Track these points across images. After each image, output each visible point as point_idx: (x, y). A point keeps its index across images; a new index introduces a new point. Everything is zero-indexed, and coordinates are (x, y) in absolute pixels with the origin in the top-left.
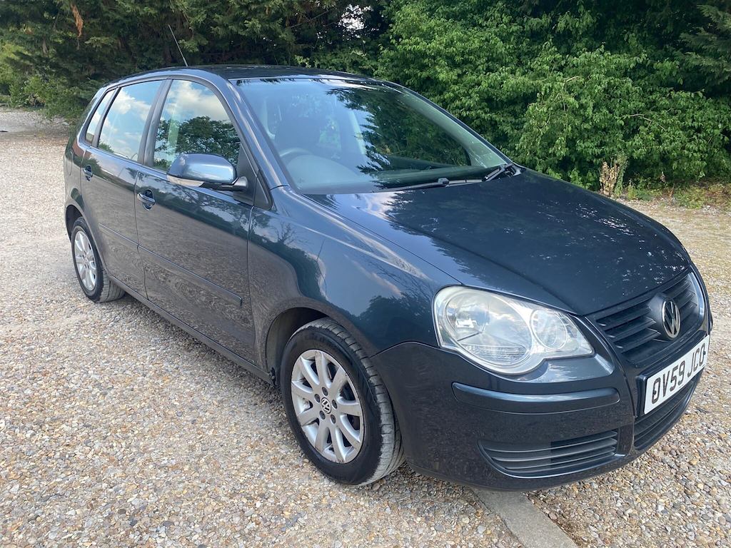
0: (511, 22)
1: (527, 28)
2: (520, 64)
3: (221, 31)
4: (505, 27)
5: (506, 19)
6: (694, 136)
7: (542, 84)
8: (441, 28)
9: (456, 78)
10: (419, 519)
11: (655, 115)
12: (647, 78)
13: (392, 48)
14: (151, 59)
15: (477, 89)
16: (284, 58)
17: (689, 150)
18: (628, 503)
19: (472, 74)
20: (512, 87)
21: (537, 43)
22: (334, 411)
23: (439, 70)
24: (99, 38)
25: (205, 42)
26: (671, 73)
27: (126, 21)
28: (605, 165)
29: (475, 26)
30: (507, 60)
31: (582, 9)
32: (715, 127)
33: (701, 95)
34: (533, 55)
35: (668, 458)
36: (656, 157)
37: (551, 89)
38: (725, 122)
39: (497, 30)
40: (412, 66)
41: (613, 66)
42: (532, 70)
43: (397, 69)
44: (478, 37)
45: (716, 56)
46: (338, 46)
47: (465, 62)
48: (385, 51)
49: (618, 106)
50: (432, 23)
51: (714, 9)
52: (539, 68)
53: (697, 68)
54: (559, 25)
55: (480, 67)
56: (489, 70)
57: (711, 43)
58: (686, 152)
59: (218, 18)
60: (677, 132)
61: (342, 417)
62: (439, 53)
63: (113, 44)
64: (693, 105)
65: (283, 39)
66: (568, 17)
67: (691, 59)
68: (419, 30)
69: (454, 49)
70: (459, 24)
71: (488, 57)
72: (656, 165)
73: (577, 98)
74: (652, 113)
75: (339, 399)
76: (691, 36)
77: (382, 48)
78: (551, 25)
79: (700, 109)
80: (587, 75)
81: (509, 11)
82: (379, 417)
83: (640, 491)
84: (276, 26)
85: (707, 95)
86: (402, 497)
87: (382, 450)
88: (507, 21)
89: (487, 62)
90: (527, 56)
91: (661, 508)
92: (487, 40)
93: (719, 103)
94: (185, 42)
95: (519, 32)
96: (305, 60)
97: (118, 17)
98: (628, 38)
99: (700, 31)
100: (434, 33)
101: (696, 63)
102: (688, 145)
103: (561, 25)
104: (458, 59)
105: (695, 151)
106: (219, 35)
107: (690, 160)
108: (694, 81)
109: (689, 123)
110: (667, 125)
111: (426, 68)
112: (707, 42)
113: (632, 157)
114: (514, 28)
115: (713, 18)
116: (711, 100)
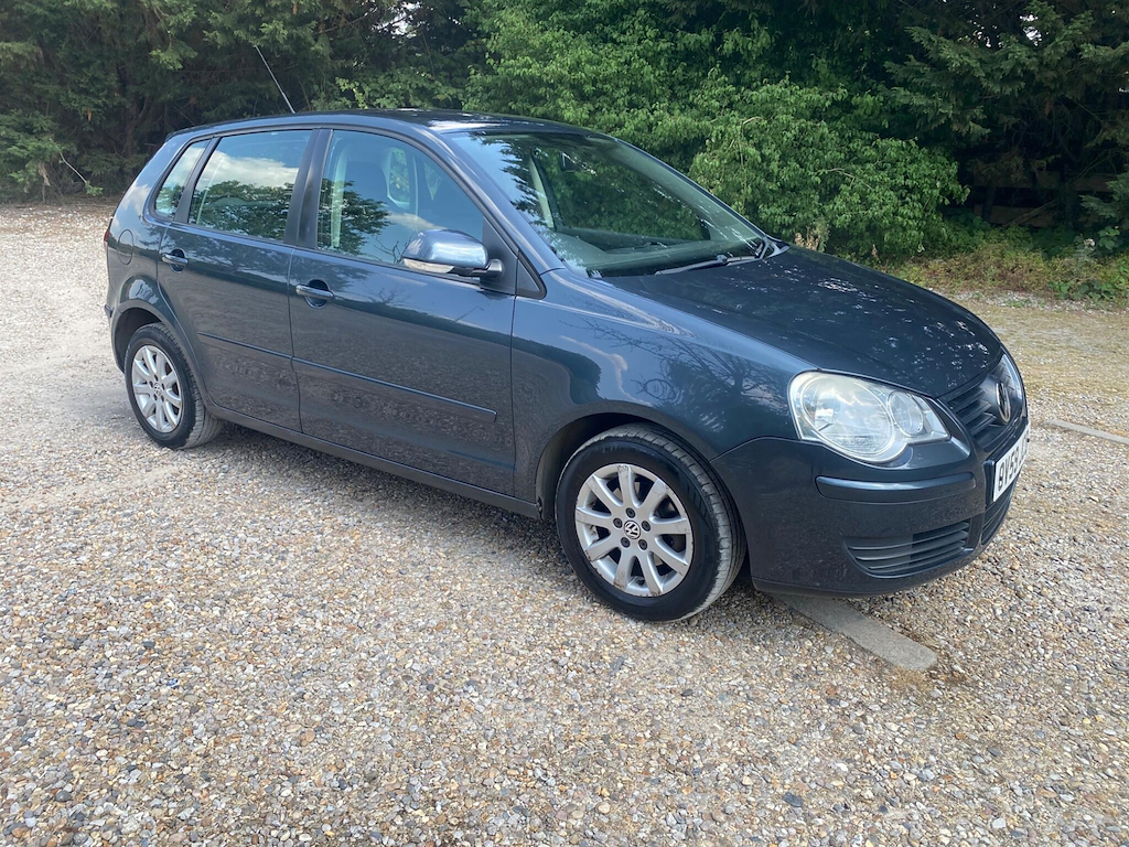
0: (656, 39)
1: (680, 47)
2: (674, 96)
3: (220, 39)
4: (651, 43)
5: (651, 33)
6: (908, 199)
7: (711, 127)
8: (561, 44)
9: (587, 116)
10: (757, 648)
11: (859, 170)
12: (843, 118)
13: (489, 71)
14: (96, 79)
15: (618, 133)
16: (313, 80)
17: (902, 216)
18: (965, 611)
19: (609, 111)
20: (670, 130)
21: (694, 68)
22: (645, 535)
23: (563, 105)
24: (9, 45)
25: (194, 55)
26: (873, 112)
27: (52, 17)
28: (799, 237)
29: (605, 42)
30: (657, 91)
31: (755, 24)
32: (933, 187)
33: (913, 144)
34: (692, 85)
35: (988, 566)
36: (862, 226)
37: (723, 134)
38: (944, 180)
39: (639, 48)
40: (520, 97)
41: (803, 105)
42: (696, 106)
43: (497, 102)
44: (615, 58)
45: (928, 92)
46: (393, 63)
47: (599, 93)
48: (479, 76)
49: (810, 158)
50: (548, 36)
51: (926, 32)
52: (706, 104)
53: (906, 108)
54: (725, 46)
55: (620, 102)
56: (632, 105)
57: (922, 75)
58: (900, 219)
59: (216, 18)
60: (887, 193)
61: (656, 540)
62: (561, 80)
63: (29, 53)
64: (904, 157)
65: (317, 52)
66: (737, 36)
67: (898, 96)
68: (527, 46)
69: (583, 75)
70: (583, 37)
71: (630, 87)
72: (861, 236)
73: (758, 146)
74: (854, 166)
75: (651, 519)
76: (898, 66)
77: (473, 71)
78: (714, 45)
79: (912, 162)
80: (769, 115)
81: (654, 22)
82: (717, 530)
83: (972, 598)
84: (306, 32)
85: (921, 144)
86: (728, 629)
87: (720, 569)
88: (653, 36)
89: (629, 93)
90: (683, 87)
91: (999, 612)
92: (628, 63)
93: (934, 154)
94: (162, 55)
95: (670, 52)
96: (352, 85)
97: (39, 11)
98: (817, 64)
99: (910, 60)
100: (551, 51)
101: (904, 101)
102: (901, 210)
103: (728, 46)
104: (588, 88)
105: (910, 218)
106: (217, 44)
107: (904, 229)
108: (903, 124)
109: (900, 180)
110: (873, 184)
111: (541, 102)
112: (919, 74)
113: (834, 226)
114: (663, 45)
115: (925, 43)
116: (925, 150)
